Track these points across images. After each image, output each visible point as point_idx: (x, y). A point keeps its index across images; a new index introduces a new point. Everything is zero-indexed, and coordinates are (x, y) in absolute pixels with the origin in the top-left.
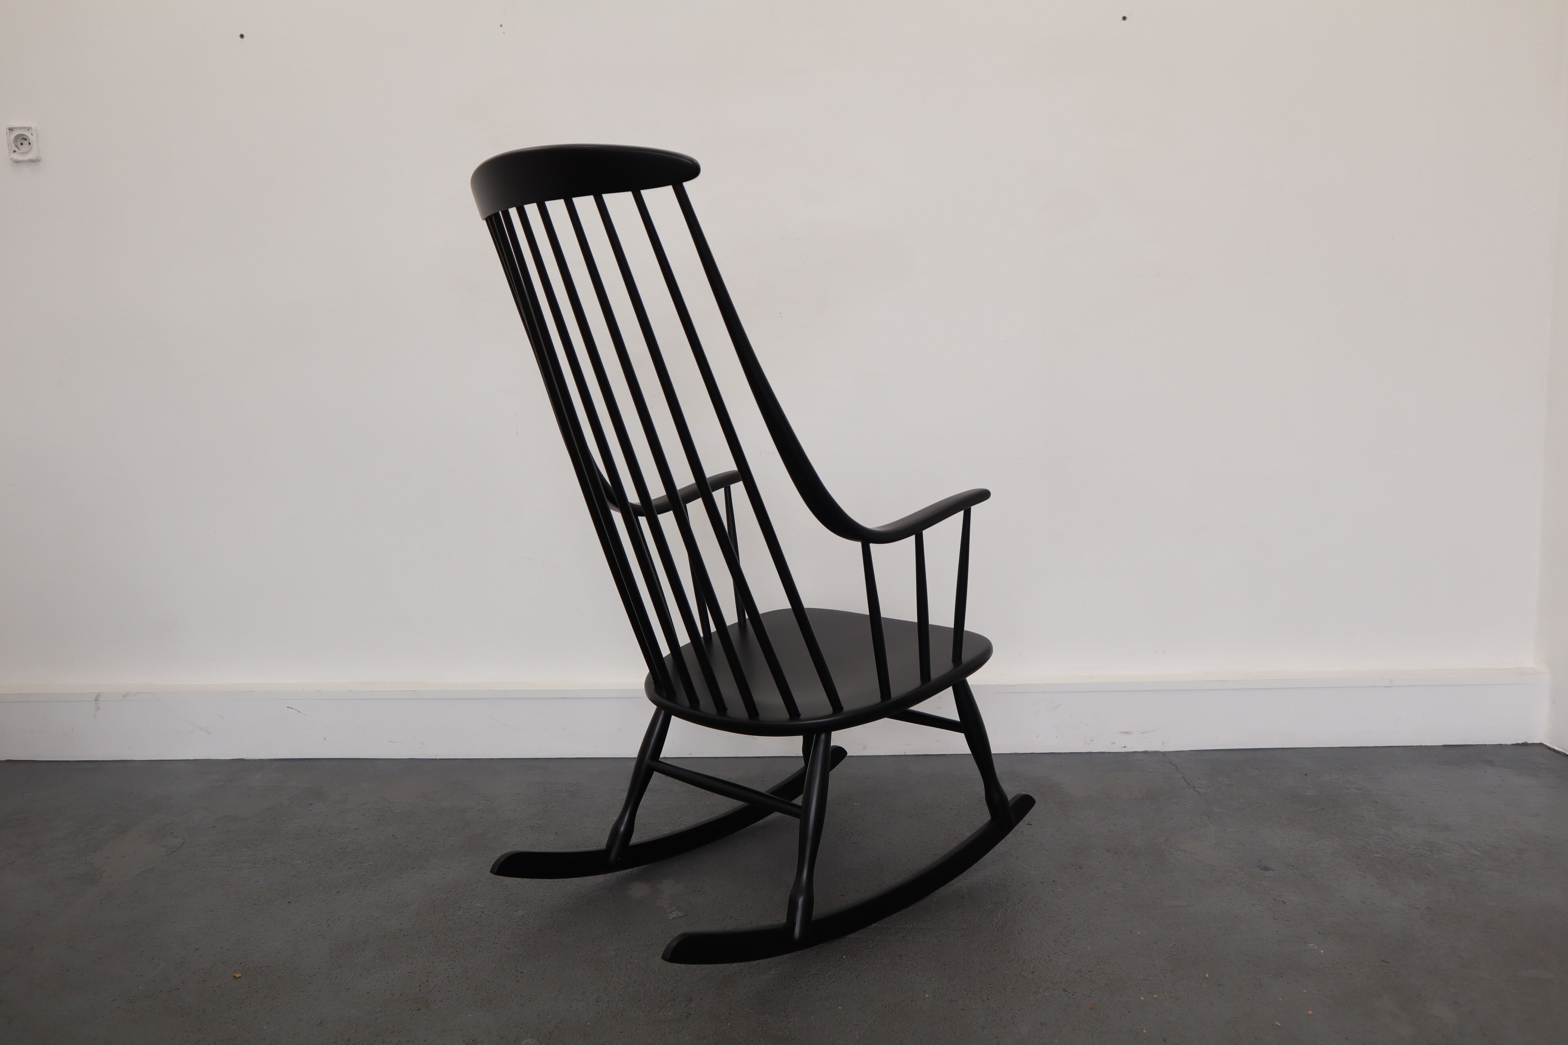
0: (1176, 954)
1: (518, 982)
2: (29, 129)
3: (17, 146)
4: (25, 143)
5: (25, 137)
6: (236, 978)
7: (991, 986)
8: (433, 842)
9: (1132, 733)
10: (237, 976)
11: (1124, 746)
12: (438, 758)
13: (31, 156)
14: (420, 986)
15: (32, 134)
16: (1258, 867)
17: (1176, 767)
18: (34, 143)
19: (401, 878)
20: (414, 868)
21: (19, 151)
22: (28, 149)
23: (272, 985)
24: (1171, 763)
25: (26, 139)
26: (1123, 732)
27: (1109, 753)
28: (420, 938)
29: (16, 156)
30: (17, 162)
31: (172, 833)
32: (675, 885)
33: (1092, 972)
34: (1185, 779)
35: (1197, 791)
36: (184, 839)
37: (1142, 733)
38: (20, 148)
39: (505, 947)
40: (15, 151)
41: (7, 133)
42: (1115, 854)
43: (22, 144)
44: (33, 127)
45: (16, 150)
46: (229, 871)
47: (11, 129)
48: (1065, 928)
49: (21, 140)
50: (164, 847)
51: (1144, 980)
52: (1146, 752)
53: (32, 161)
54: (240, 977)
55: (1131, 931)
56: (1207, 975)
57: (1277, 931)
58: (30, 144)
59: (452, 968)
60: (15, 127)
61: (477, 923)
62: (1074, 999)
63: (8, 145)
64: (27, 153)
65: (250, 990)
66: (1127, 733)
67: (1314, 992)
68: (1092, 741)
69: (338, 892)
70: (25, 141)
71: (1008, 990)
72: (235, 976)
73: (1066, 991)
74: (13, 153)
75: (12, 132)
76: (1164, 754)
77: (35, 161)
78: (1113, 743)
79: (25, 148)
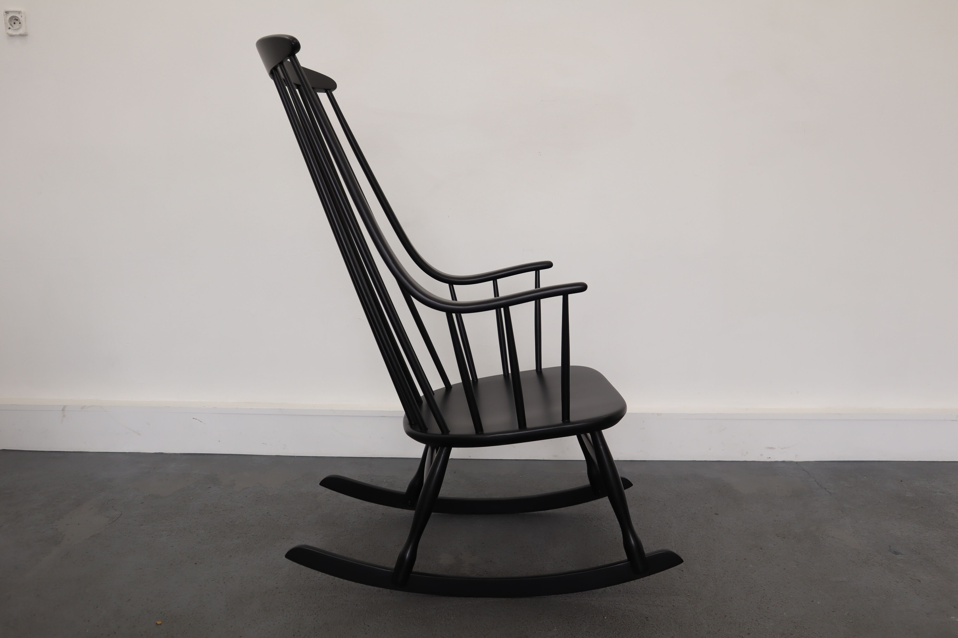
0: (851, 621)
1: (367, 633)
2: (19, 12)
3: (11, 25)
4: (17, 22)
5: (17, 18)
6: (158, 625)
8: (296, 518)
9: (775, 448)
10: (159, 623)
11: (769, 457)
12: (296, 455)
13: (21, 32)
15: (22, 16)
16: (889, 551)
17: (808, 473)
18: (23, 23)
19: (275, 546)
20: (284, 539)
21: (13, 28)
22: (18, 27)
23: (184, 631)
24: (804, 470)
25: (17, 20)
26: (768, 448)
27: (758, 462)
28: (291, 595)
29: (11, 32)
30: (12, 36)
31: (113, 507)
32: (472, 556)
33: (792, 634)
34: (817, 482)
35: (828, 491)
36: (121, 512)
37: (782, 449)
38: (14, 26)
39: (354, 604)
40: (10, 28)
41: (4, 15)
42: (783, 538)
43: (15, 23)
44: (22, 11)
46: (152, 537)
47: (7, 12)
48: (763, 597)
49: (14, 20)
50: (107, 517)
52: (784, 462)
53: (21, 35)
54: (160, 624)
55: (813, 601)
57: (923, 605)
58: (20, 23)
59: (316, 621)
60: (10, 10)
61: (332, 583)
63: (5, 24)
64: (18, 29)
65: (168, 635)
66: (771, 448)
68: (747, 453)
69: (231, 556)
70: (17, 21)
72: (157, 623)
74: (9, 30)
75: (7, 14)
76: (797, 463)
77: (23, 36)
78: (762, 455)
79: (17, 26)
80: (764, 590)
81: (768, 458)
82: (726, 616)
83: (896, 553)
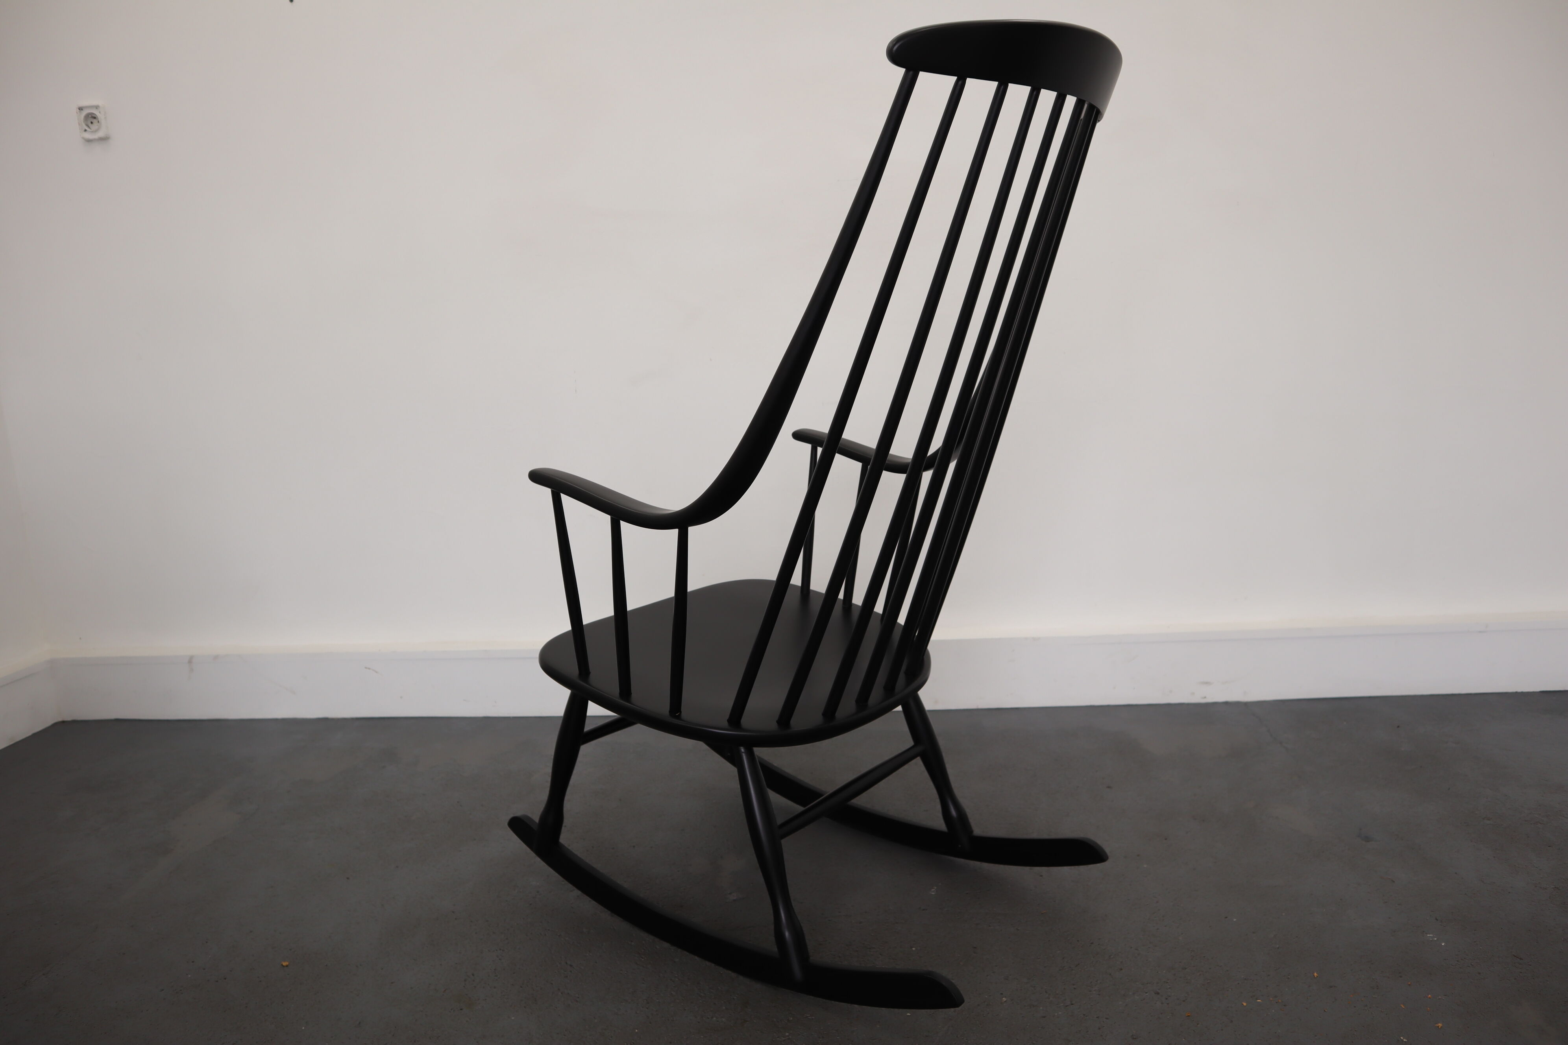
2: (97, 107)
3: (87, 126)
4: (95, 121)
5: (94, 115)
7: (1075, 986)
10: (284, 964)
13: (100, 134)
14: (465, 980)
15: (100, 112)
16: (1359, 837)
17: (1260, 719)
18: (103, 121)
21: (90, 130)
22: (97, 127)
24: (1254, 715)
25: (95, 118)
27: (1188, 704)
29: (87, 136)
30: (89, 141)
33: (1186, 969)
34: (1270, 733)
38: (90, 127)
40: (85, 130)
41: (77, 113)
43: (92, 123)
44: (100, 104)
45: (87, 128)
47: (81, 109)
49: (91, 118)
51: (1245, 979)
53: (101, 139)
54: (287, 966)
56: (1315, 974)
57: (1390, 918)
58: (98, 122)
59: (500, 959)
60: (84, 106)
62: (1168, 1004)
63: (79, 124)
64: (96, 131)
65: (295, 982)
67: (1440, 997)
68: (1171, 692)
70: (95, 120)
71: (1094, 992)
72: (282, 965)
73: (1158, 993)
74: (84, 133)
75: (82, 111)
76: (1246, 704)
77: (104, 139)
78: (1193, 694)
79: (94, 127)
80: (1157, 902)
81: (1202, 698)
82: (1092, 943)
83: (1367, 839)
